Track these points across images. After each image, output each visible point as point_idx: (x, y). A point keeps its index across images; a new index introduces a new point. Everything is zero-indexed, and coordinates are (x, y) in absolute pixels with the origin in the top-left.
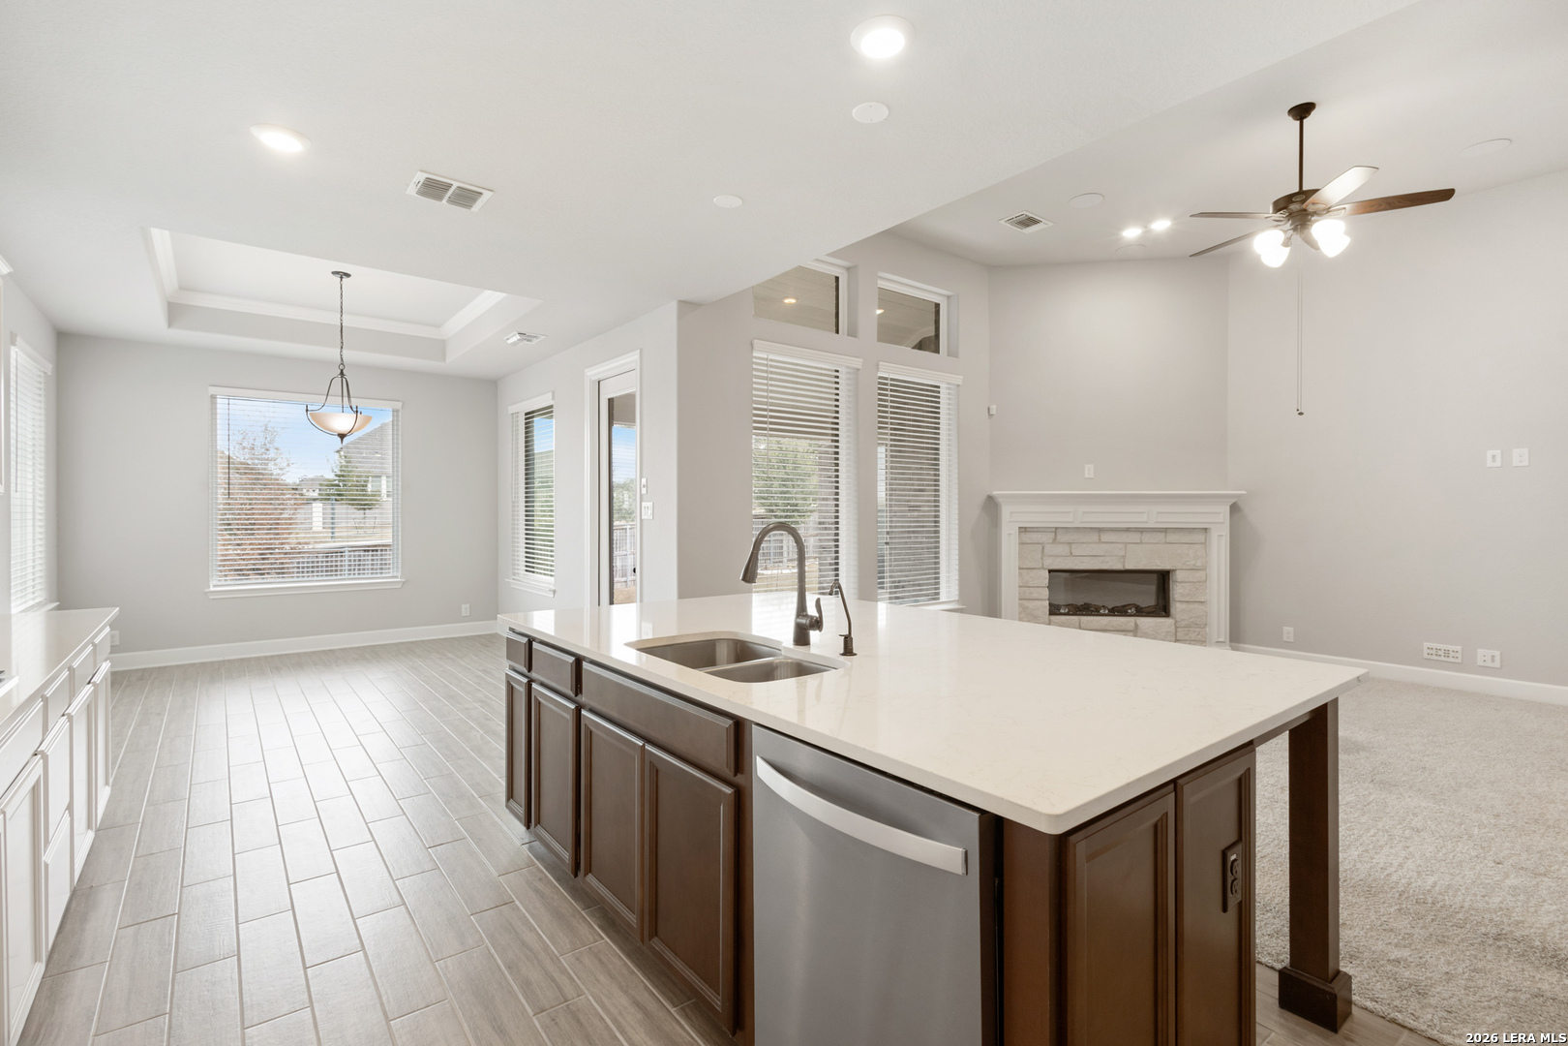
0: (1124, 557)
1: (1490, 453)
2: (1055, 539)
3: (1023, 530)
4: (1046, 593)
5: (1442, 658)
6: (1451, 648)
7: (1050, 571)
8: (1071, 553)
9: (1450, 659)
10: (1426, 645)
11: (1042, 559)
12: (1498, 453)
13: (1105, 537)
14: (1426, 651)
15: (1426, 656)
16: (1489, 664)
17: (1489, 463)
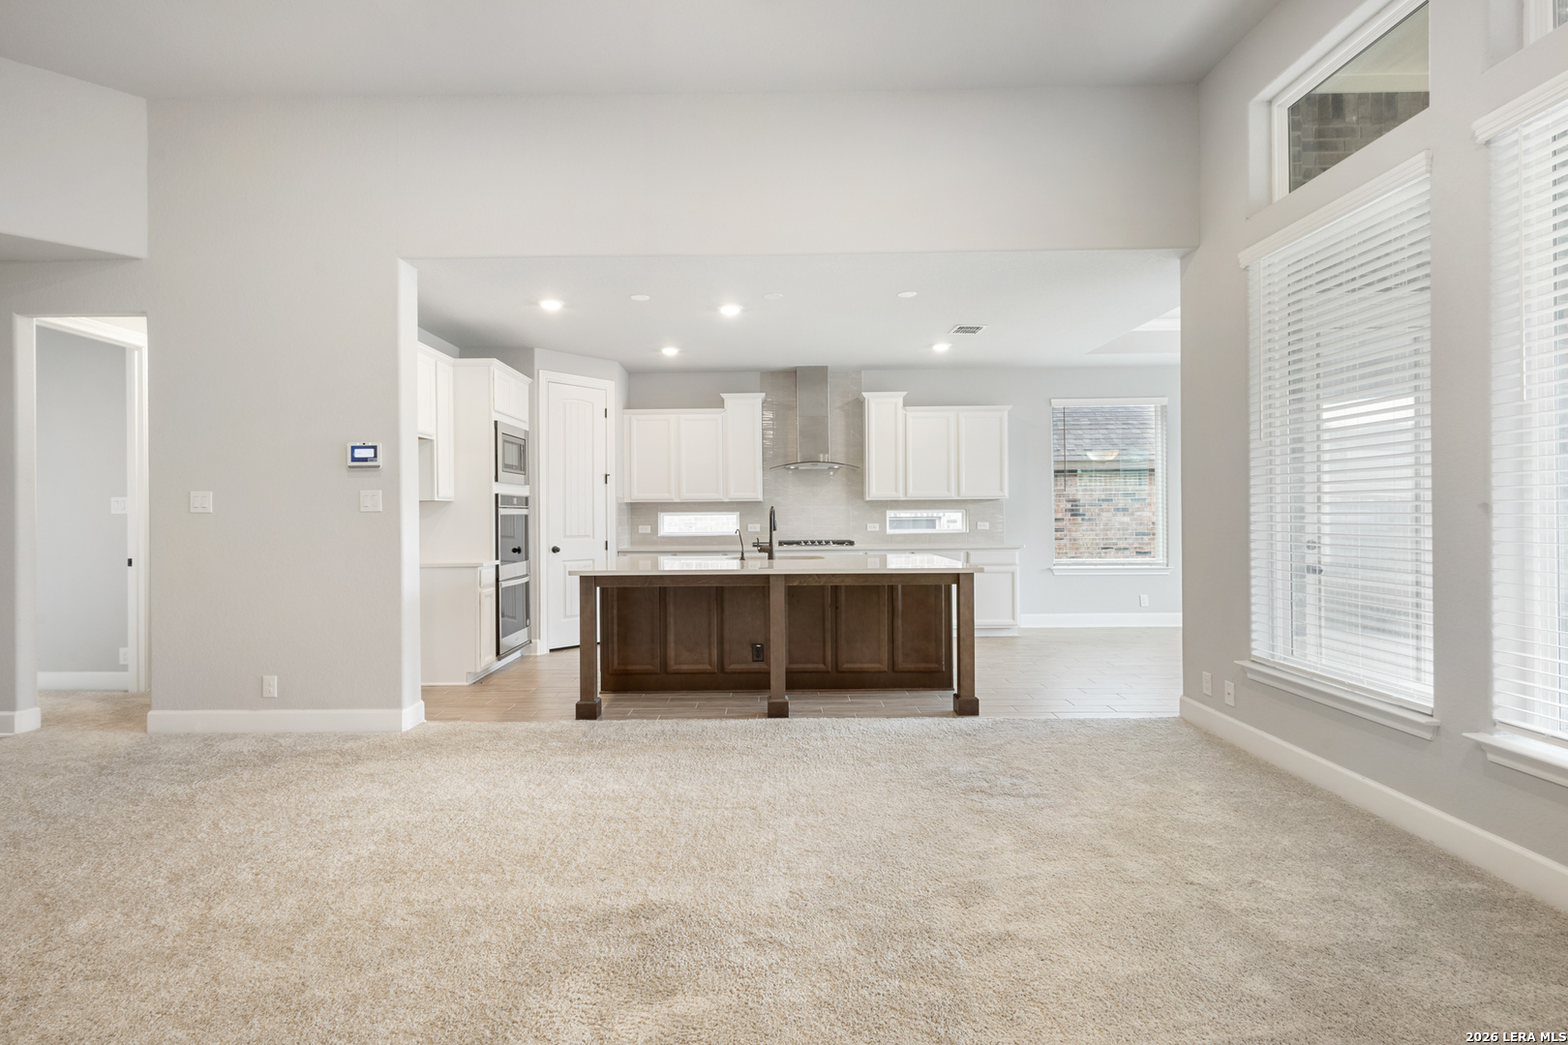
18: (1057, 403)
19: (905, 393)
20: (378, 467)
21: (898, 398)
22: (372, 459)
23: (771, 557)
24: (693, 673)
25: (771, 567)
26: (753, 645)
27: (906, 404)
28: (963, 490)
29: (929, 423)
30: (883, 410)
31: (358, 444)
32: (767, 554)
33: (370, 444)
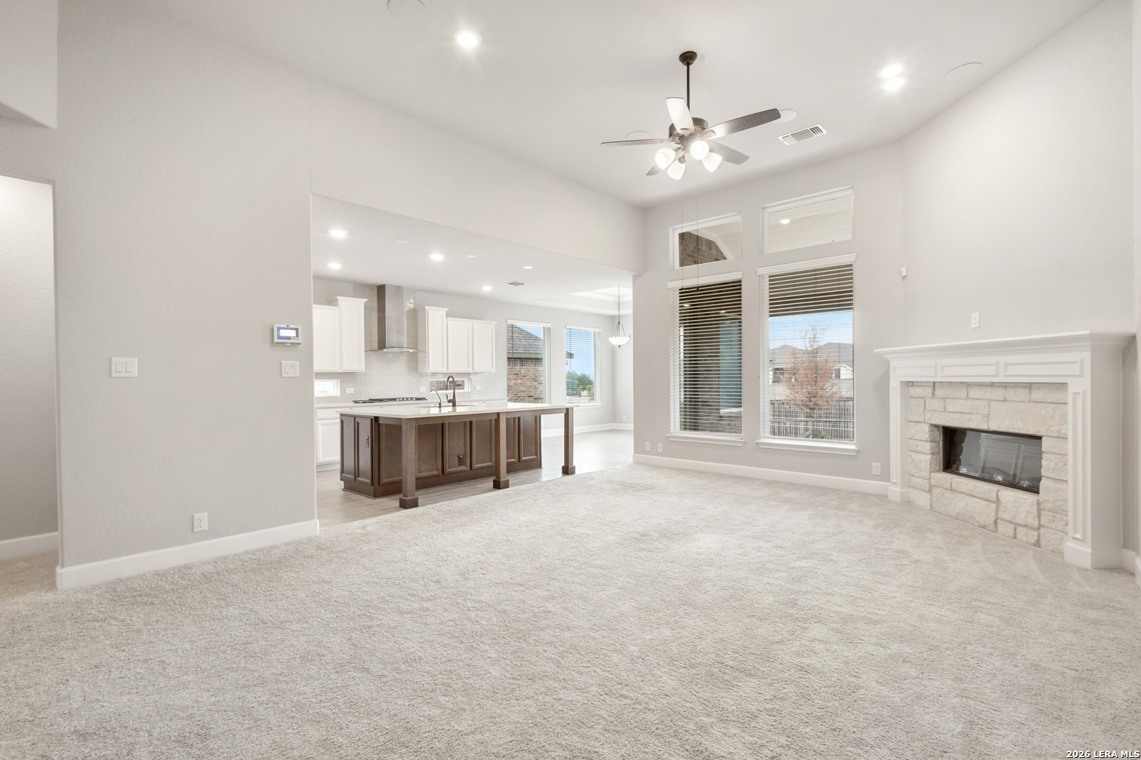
3: (904, 384)
4: (928, 446)
7: (929, 426)
11: (922, 413)
18: (510, 322)
19: (447, 309)
20: (300, 344)
21: (443, 311)
22: (294, 338)
23: (454, 405)
24: (428, 477)
25: (454, 411)
26: (459, 457)
27: (448, 315)
28: (475, 367)
29: (459, 327)
30: (435, 317)
31: (283, 326)
32: (451, 404)
33: (293, 327)
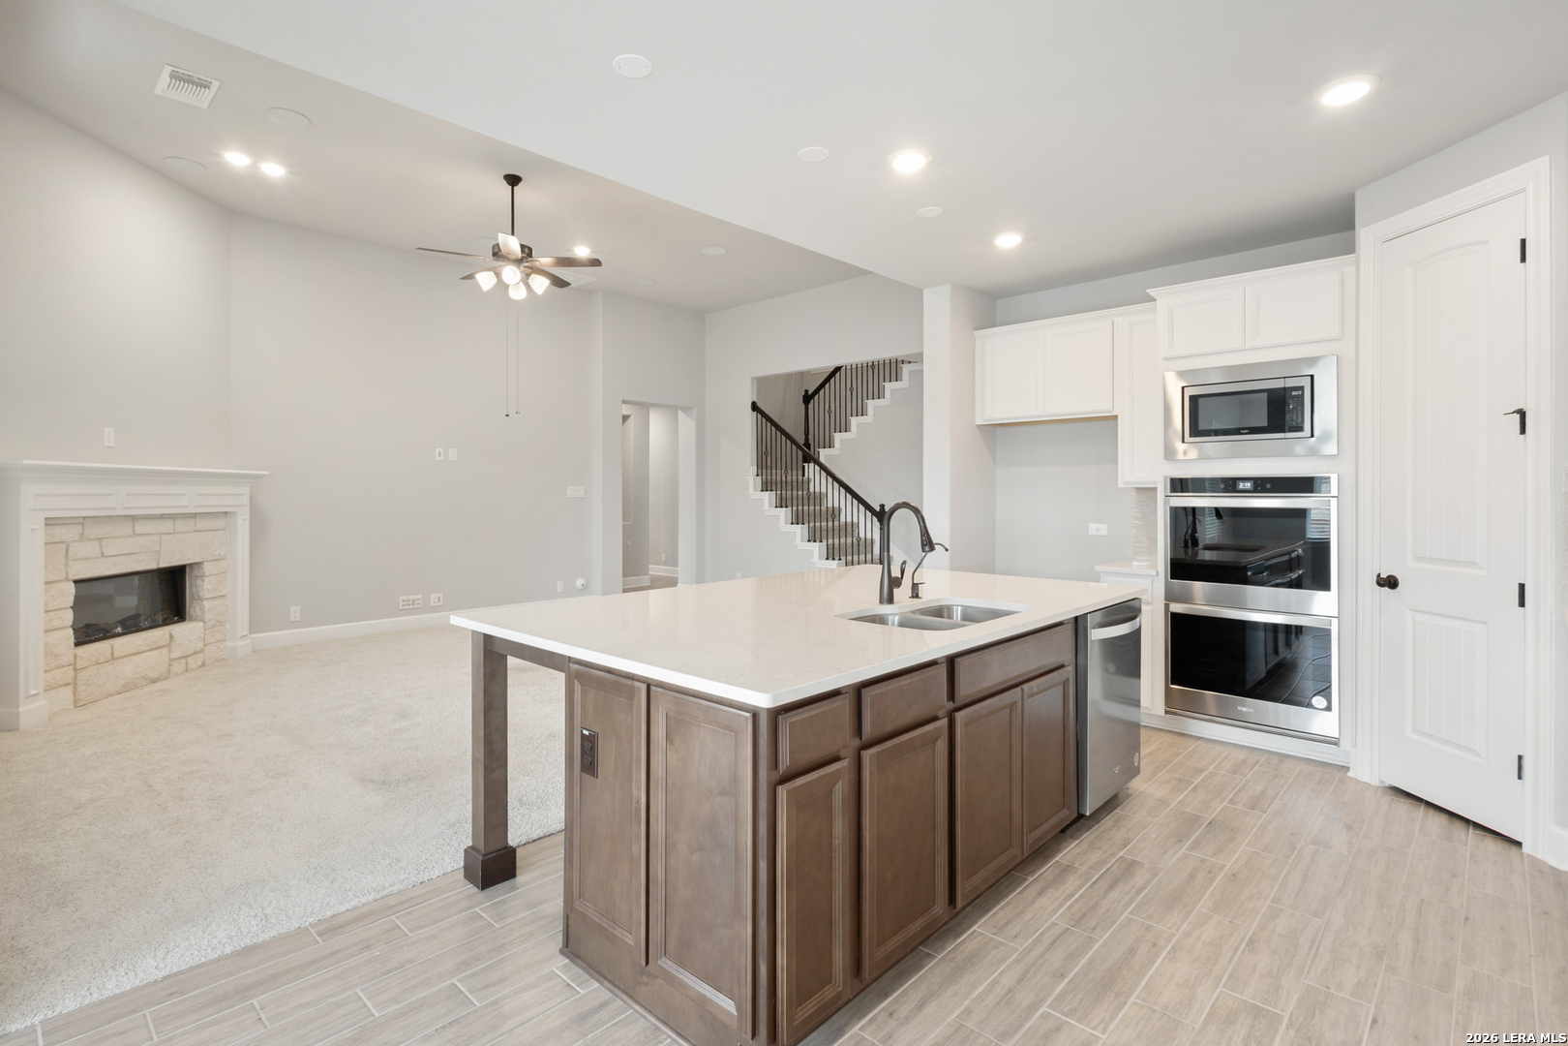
0: (159, 552)
1: (438, 450)
2: (82, 535)
3: (49, 522)
4: (70, 614)
5: (411, 607)
6: (416, 597)
7: (76, 582)
8: (102, 554)
9: (416, 606)
10: (401, 598)
11: (66, 564)
12: (441, 450)
13: (141, 528)
14: (401, 603)
15: (401, 608)
16: (437, 604)
17: (437, 458)
